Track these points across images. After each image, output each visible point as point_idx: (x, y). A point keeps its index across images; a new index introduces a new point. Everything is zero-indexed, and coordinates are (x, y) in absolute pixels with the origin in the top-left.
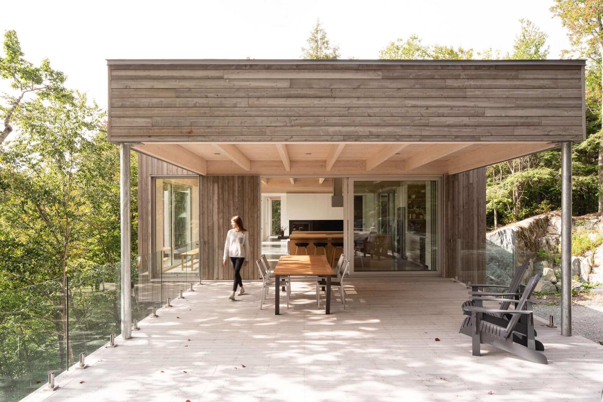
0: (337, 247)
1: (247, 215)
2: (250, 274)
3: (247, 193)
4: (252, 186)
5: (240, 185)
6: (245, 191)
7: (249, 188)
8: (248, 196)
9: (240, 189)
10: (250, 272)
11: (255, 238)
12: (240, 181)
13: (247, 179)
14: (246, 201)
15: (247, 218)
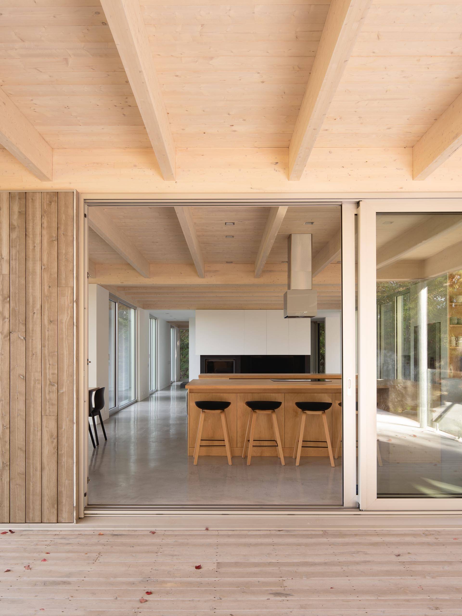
0: (309, 412)
1: (37, 316)
2: (46, 504)
3: (38, 249)
4: (55, 225)
5: (15, 223)
6: (30, 242)
7: (45, 232)
8: (41, 260)
9: (14, 235)
10: (46, 498)
11: (64, 390)
12: (16, 209)
13: (38, 204)
14: (34, 272)
15: (38, 329)
